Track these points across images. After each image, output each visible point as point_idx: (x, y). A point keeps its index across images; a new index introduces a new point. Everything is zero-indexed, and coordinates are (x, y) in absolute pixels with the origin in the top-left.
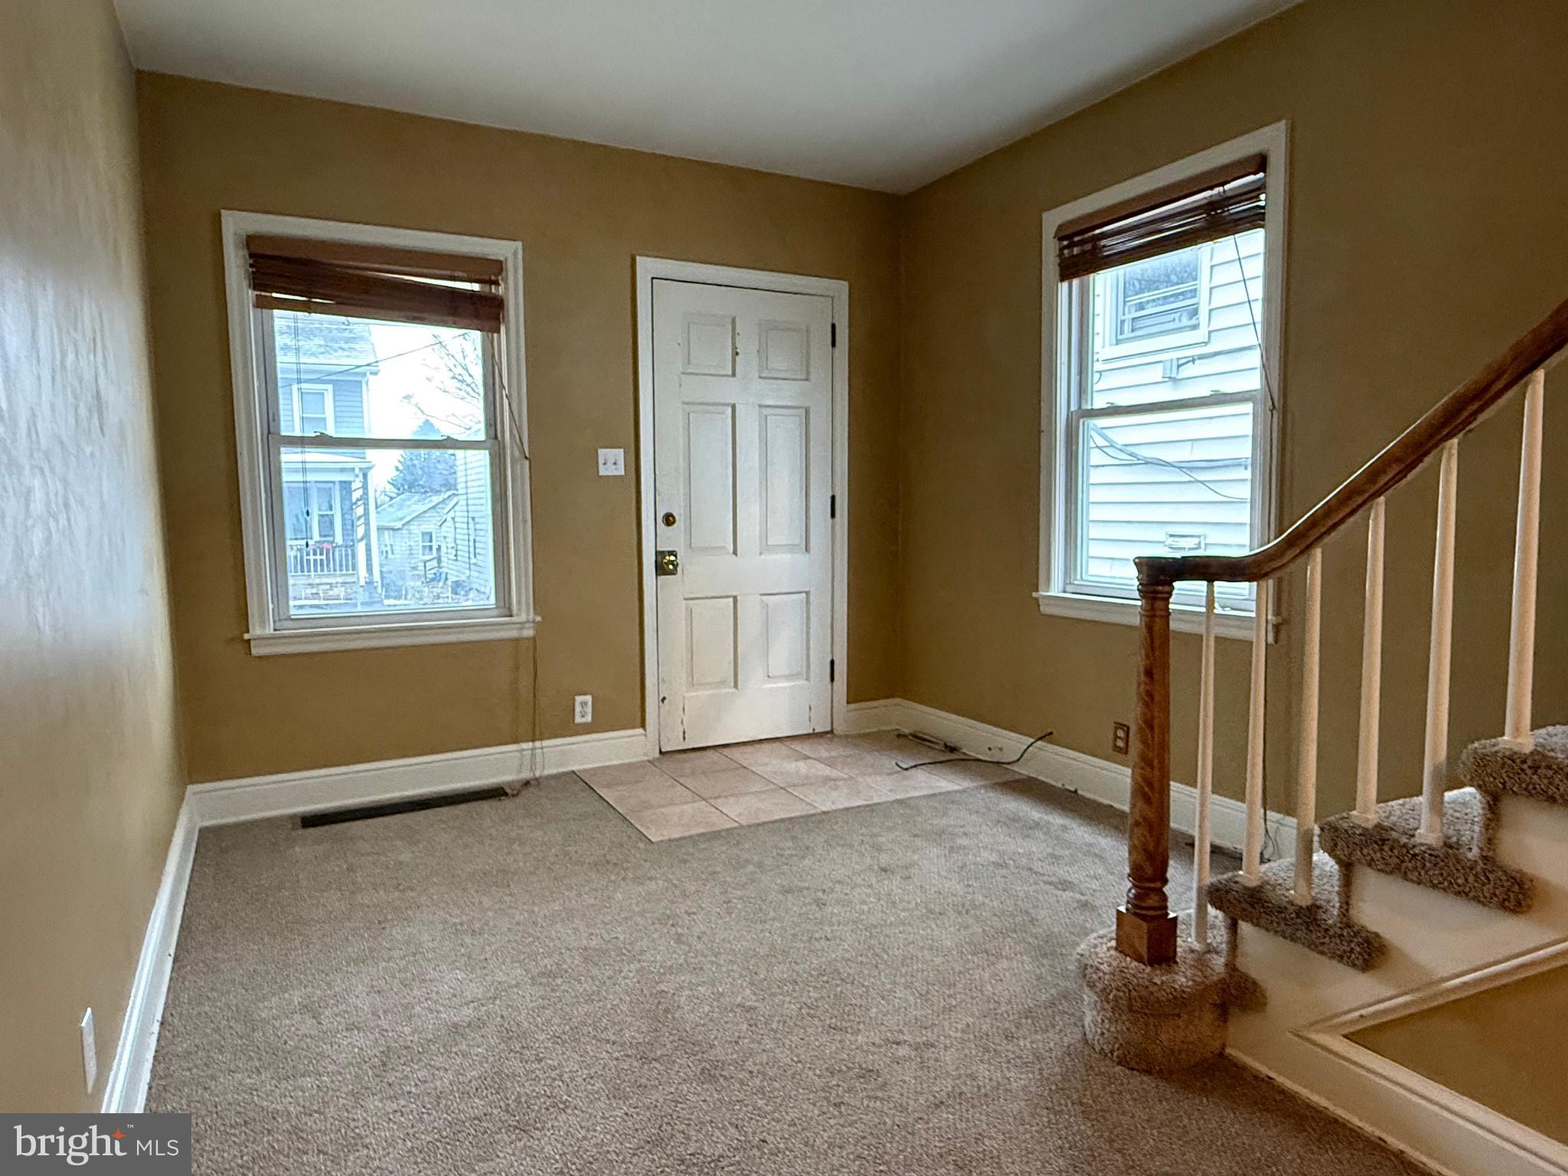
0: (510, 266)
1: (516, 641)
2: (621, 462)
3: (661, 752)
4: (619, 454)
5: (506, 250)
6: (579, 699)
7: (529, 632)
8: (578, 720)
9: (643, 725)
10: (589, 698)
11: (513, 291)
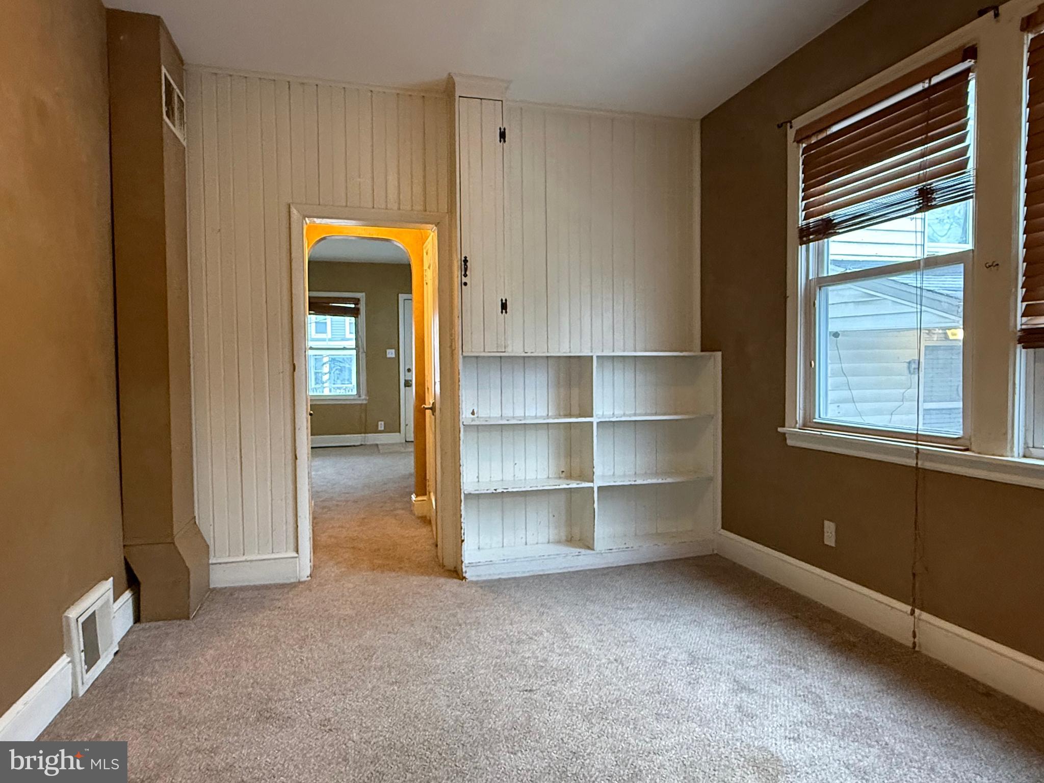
0: (361, 299)
1: (361, 405)
2: (394, 353)
3: (406, 441)
4: (393, 351)
5: (361, 296)
6: (380, 423)
7: (365, 402)
8: (380, 429)
9: (400, 432)
10: (383, 423)
11: (362, 307)
